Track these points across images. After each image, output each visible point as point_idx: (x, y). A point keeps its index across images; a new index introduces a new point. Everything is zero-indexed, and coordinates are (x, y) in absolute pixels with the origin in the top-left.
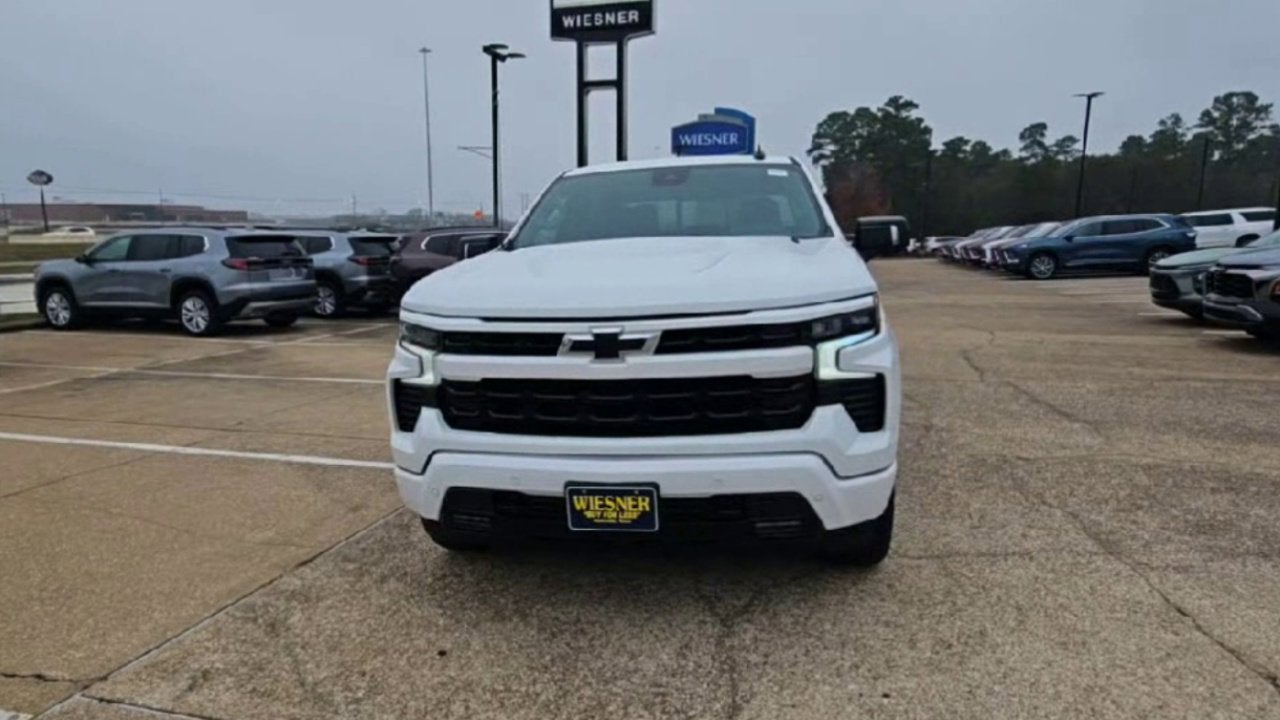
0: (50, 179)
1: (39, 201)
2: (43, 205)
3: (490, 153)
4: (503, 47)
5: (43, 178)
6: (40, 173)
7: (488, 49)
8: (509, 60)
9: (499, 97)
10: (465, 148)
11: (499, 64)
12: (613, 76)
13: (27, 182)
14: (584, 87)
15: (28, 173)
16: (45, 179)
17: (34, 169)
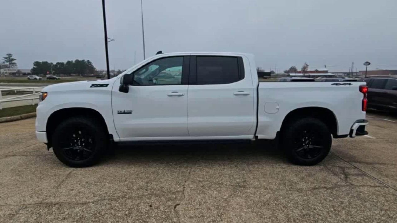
0: (369, 64)
1: (365, 70)
2: (366, 71)
5: (368, 63)
6: (367, 62)
13: (364, 65)
15: (364, 63)
16: (368, 64)
17: (366, 61)
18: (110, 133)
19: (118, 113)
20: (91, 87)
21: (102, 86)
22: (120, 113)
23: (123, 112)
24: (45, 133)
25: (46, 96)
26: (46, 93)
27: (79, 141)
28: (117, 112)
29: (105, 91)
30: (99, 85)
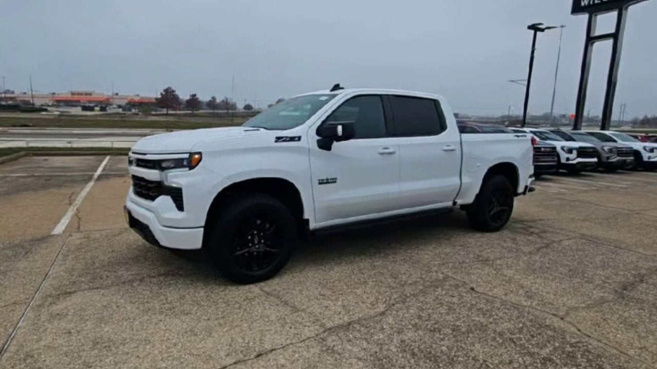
3: (526, 83)
4: (540, 24)
7: (530, 27)
8: (546, 31)
9: (535, 52)
10: (512, 81)
11: (539, 33)
12: (613, 30)
14: (590, 40)
18: (306, 216)
19: (320, 183)
20: (276, 141)
21: (292, 139)
22: (321, 182)
23: (325, 181)
24: (202, 229)
25: (200, 160)
26: (200, 153)
27: (256, 236)
28: (318, 182)
29: (299, 147)
30: (288, 139)
